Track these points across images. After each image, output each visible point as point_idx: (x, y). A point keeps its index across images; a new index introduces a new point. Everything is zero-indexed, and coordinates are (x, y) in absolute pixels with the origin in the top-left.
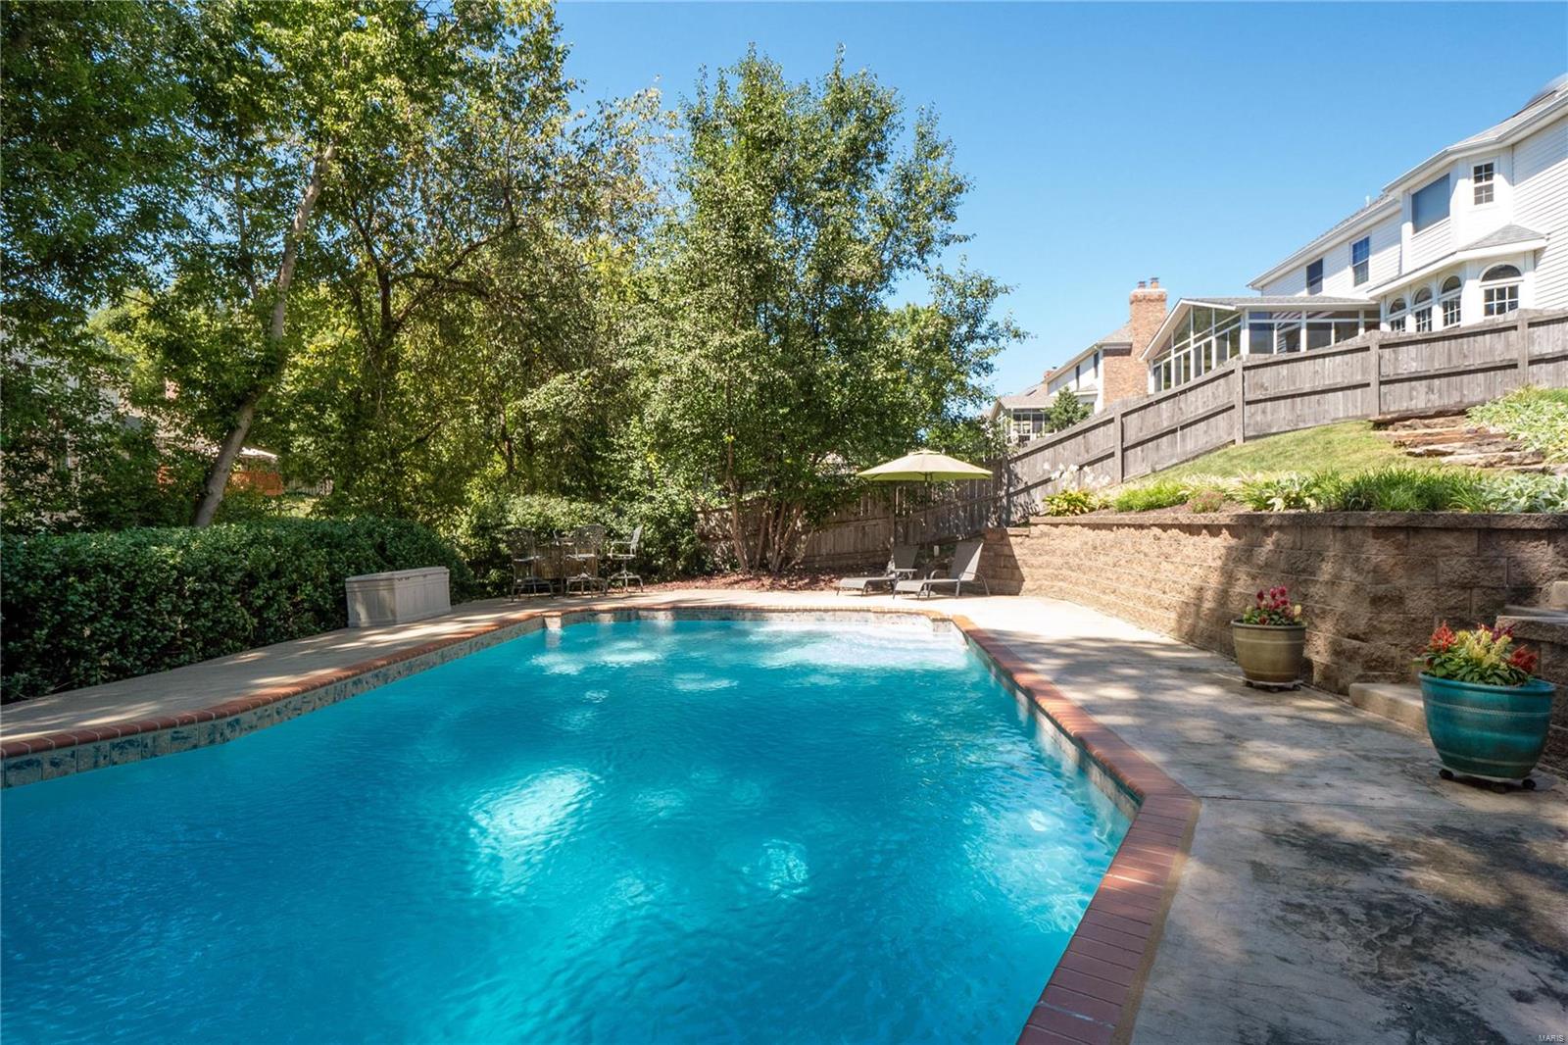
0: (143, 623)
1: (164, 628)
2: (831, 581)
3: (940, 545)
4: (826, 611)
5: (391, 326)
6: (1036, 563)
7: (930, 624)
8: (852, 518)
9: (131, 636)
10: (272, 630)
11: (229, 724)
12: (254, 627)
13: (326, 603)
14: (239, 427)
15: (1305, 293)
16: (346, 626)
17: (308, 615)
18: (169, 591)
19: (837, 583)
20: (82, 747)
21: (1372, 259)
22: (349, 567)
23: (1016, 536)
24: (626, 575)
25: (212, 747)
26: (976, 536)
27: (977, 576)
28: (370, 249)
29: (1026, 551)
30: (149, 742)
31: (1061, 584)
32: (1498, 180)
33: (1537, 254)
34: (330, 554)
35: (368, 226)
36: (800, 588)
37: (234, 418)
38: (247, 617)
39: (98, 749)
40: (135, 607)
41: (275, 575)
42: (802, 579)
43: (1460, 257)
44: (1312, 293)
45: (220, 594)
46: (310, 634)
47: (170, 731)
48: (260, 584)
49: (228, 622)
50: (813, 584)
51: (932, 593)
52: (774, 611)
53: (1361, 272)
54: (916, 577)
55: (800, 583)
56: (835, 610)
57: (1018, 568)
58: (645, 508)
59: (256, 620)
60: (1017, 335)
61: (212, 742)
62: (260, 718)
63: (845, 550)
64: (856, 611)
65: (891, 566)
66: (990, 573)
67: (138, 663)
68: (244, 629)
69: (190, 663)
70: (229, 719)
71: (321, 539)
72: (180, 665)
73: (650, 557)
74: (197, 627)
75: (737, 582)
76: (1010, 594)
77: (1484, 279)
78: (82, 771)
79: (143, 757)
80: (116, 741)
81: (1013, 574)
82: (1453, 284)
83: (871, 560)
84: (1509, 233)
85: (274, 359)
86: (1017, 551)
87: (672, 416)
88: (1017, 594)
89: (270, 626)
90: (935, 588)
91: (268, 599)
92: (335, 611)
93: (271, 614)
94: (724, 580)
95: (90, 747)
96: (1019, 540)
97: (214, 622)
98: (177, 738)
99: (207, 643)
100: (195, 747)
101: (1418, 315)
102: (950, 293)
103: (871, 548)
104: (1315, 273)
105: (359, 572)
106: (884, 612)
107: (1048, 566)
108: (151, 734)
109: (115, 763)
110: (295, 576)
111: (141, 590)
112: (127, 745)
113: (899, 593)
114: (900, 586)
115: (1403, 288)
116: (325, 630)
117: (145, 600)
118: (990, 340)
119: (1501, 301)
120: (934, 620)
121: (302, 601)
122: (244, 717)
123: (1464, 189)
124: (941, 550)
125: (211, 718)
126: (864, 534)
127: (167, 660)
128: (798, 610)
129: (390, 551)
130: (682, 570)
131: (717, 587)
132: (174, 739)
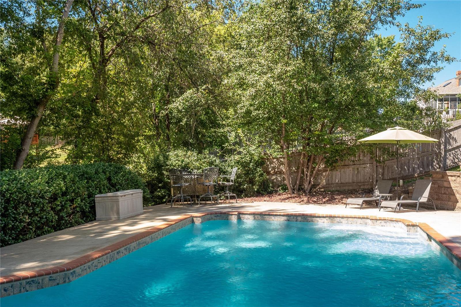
0: (12, 219)
1: (21, 221)
2: (342, 199)
3: (403, 180)
4: (343, 217)
5: (104, 61)
7: (406, 228)
8: (351, 163)
9: (8, 225)
10: (64, 222)
11: (71, 273)
12: (56, 220)
13: (86, 208)
14: (38, 116)
16: (95, 219)
17: (78, 215)
18: (23, 203)
19: (344, 200)
20: (15, 283)
22: (96, 190)
23: (452, 176)
24: (229, 194)
25: (64, 284)
26: (426, 175)
27: (429, 199)
28: (96, 22)
29: (458, 185)
30: (40, 281)
34: (87, 182)
35: (95, 9)
36: (324, 203)
37: (36, 111)
38: (54, 215)
39: (21, 284)
40: (10, 211)
41: (64, 194)
42: (324, 198)
45: (43, 204)
46: (79, 224)
47: (48, 276)
48: (59, 199)
49: (46, 218)
50: (331, 201)
51: (402, 208)
52: (319, 217)
54: (392, 199)
55: (324, 200)
56: (348, 217)
57: (454, 195)
58: (237, 157)
59: (57, 217)
60: (448, 60)
61: (65, 282)
62: (82, 271)
63: (347, 181)
64: (359, 218)
65: (377, 193)
66: (436, 197)
67: (11, 238)
68: (52, 222)
69: (31, 238)
70: (72, 271)
71: (83, 175)
72: (27, 240)
73: (240, 184)
74: (34, 221)
75: (288, 198)
76: (448, 210)
78: (15, 294)
79: (38, 288)
80: (28, 280)
81: (450, 198)
83: (362, 187)
85: (54, 82)
86: (453, 185)
87: (252, 108)
88: (453, 209)
89: (63, 220)
90: (403, 205)
91: (62, 206)
92: (90, 212)
93: (63, 214)
94: (279, 197)
95: (18, 283)
96: (453, 178)
97: (40, 218)
98: (51, 280)
99: (38, 228)
100: (58, 284)
102: (413, 37)
103: (362, 181)
105: (100, 192)
106: (377, 220)
108: (41, 278)
109: (27, 291)
110: (73, 195)
111: (12, 203)
112: (32, 283)
113: (382, 207)
114: (384, 203)
116: (86, 222)
117: (13, 207)
118: (432, 62)
120: (408, 226)
121: (76, 207)
122: (78, 270)
124: (404, 182)
125: (64, 271)
126: (358, 172)
127: (21, 237)
129: (114, 181)
130: (257, 192)
131: (277, 201)
132: (50, 280)
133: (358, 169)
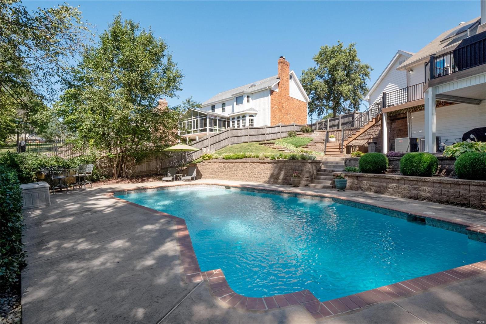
4: (179, 186)
6: (205, 171)
15: (211, 111)
21: (226, 107)
29: (201, 169)
31: (213, 176)
32: (250, 99)
33: (256, 114)
43: (246, 112)
44: (212, 111)
52: (171, 187)
53: (224, 110)
56: (181, 185)
65: (169, 174)
66: (198, 174)
77: (249, 116)
82: (244, 116)
83: (151, 173)
84: (252, 109)
86: (199, 169)
88: (200, 179)
96: (200, 166)
101: (243, 120)
104: (213, 107)
107: (208, 172)
115: (235, 115)
119: (251, 121)
123: (245, 99)
126: (149, 166)
128: (172, 186)
133: (149, 164)
